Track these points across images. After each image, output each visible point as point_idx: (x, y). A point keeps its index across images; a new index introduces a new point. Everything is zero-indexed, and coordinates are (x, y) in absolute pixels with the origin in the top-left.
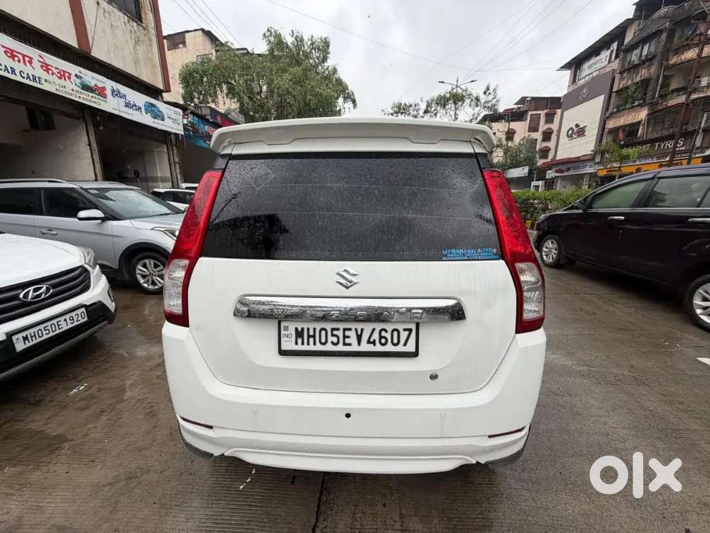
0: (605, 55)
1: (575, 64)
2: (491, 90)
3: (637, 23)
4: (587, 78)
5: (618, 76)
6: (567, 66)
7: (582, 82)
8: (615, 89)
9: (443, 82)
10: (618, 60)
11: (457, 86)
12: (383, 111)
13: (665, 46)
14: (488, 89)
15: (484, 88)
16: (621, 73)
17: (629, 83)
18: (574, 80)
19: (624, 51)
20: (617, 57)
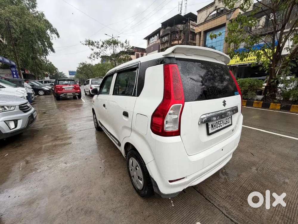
0: (156, 37)
1: (148, 38)
2: (127, 42)
3: (162, 29)
4: (152, 44)
5: (160, 45)
6: (146, 38)
7: (151, 45)
8: (160, 49)
9: (106, 35)
10: (159, 40)
11: (113, 38)
12: (81, 42)
13: (170, 39)
14: (126, 41)
15: (125, 41)
16: (161, 44)
17: (163, 47)
18: (148, 44)
19: (161, 37)
20: (159, 39)
